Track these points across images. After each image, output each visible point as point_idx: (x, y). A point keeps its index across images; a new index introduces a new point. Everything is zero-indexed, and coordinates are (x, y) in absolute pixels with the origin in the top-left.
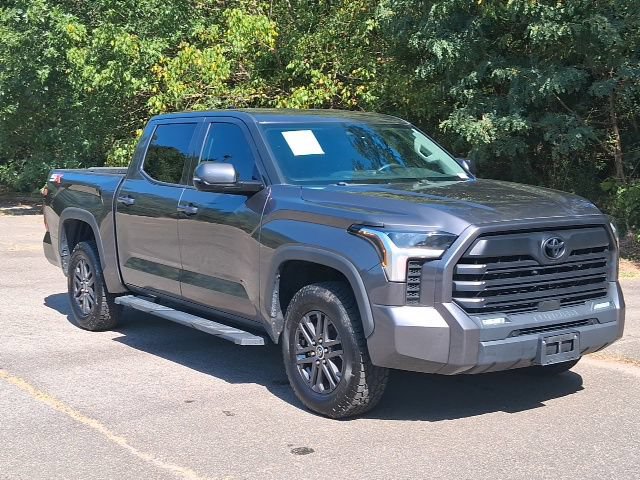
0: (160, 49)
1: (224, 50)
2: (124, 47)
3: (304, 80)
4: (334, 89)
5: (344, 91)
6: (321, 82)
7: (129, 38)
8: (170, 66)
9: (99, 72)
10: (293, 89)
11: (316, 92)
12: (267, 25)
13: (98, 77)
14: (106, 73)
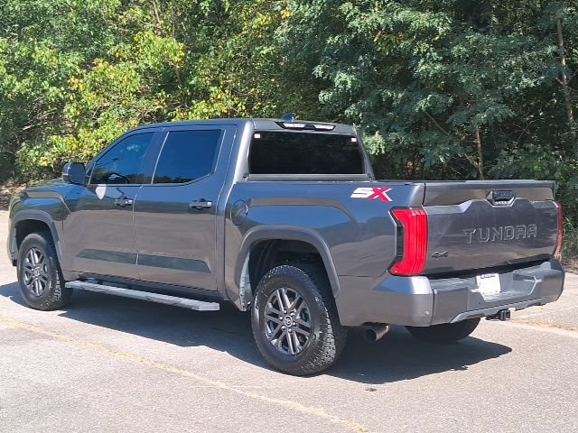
0: (77, 63)
1: (135, 66)
2: (44, 59)
3: (205, 95)
4: (230, 103)
5: (240, 105)
6: (219, 97)
7: (48, 52)
8: (85, 78)
9: (19, 80)
10: (194, 102)
11: (216, 105)
12: (176, 46)
13: (18, 85)
14: (26, 82)
